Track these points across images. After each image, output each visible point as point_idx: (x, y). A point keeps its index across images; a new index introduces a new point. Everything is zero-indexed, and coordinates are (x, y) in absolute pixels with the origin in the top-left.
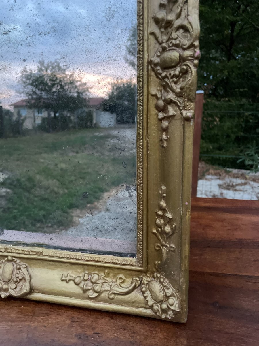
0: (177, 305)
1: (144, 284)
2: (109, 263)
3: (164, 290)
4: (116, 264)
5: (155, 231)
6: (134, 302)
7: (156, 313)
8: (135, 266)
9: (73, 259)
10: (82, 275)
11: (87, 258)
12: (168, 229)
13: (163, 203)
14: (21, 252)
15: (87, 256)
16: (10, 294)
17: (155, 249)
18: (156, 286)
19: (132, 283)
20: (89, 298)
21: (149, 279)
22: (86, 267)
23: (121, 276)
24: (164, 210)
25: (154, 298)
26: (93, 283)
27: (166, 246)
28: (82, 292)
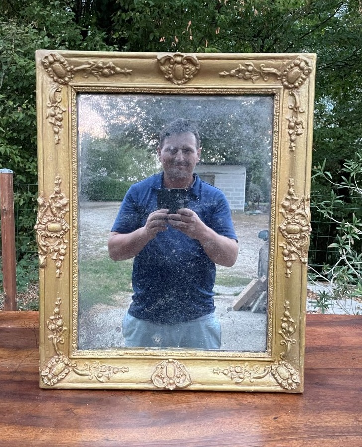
1: (274, 370)
2: (248, 357)
3: (289, 371)
4: (253, 358)
5: (281, 332)
6: (268, 383)
8: (266, 358)
9: (221, 357)
10: (228, 368)
12: (291, 330)
13: (287, 313)
15: (232, 354)
16: (177, 386)
17: (281, 345)
18: (283, 370)
19: (265, 370)
21: (276, 366)
22: (230, 362)
23: (256, 366)
24: (288, 317)
25: (283, 377)
26: (237, 373)
27: (290, 341)
28: (230, 379)
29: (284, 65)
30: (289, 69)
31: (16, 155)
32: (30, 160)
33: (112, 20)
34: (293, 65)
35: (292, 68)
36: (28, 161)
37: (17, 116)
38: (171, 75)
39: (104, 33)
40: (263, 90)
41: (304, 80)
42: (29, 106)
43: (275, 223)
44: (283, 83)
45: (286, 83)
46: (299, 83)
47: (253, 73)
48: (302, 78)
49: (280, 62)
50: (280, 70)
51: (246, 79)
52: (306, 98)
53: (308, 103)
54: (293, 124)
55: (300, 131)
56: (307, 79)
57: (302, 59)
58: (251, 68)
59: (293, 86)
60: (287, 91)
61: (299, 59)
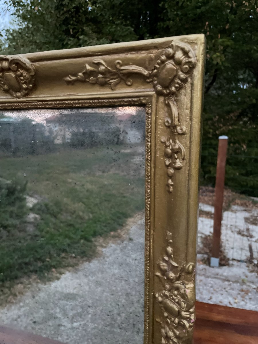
29: (151, 60)
30: (158, 64)
34: (164, 58)
35: (163, 62)
40: (126, 100)
41: (185, 81)
44: (154, 87)
45: (159, 87)
46: (176, 88)
47: (108, 75)
48: (180, 79)
49: (143, 55)
50: (146, 68)
51: (103, 85)
52: (188, 111)
53: (191, 119)
54: (169, 151)
55: (179, 163)
56: (189, 80)
57: (178, 47)
58: (102, 68)
59: (168, 91)
60: (161, 99)
61: (172, 47)
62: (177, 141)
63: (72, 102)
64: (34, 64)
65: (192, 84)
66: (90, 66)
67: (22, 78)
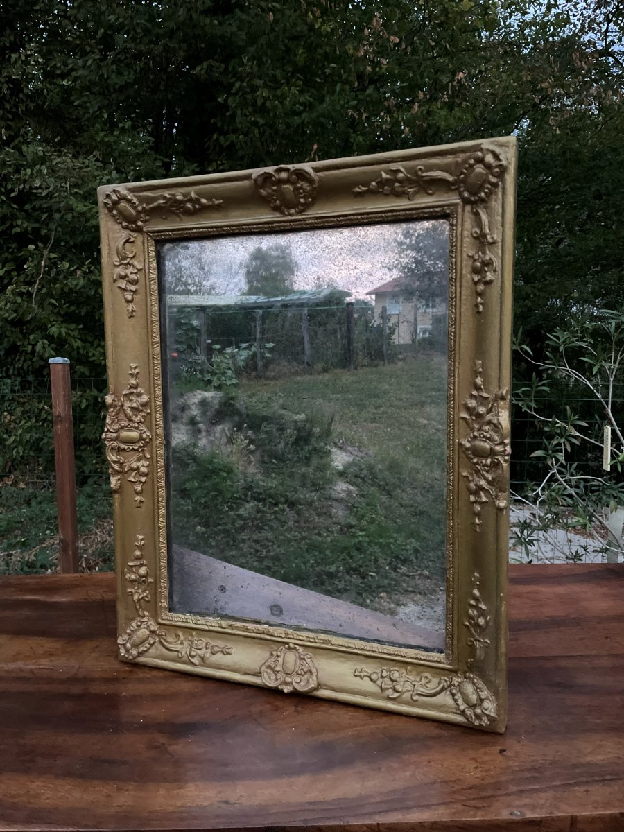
0: (492, 710)
1: (454, 685)
2: (412, 658)
3: (477, 693)
4: (421, 659)
5: (467, 623)
6: (442, 706)
7: (468, 719)
8: (443, 663)
9: (369, 651)
10: (379, 670)
11: (385, 651)
12: (481, 621)
13: (476, 592)
14: (305, 639)
15: (386, 649)
16: (295, 688)
17: (467, 644)
18: (469, 688)
19: (439, 683)
20: (389, 699)
21: (459, 680)
22: (384, 661)
23: (426, 674)
24: (477, 600)
25: (467, 701)
26: (393, 681)
27: (480, 641)
28: (380, 691)
29: (457, 163)
30: (466, 169)
31: (74, 337)
32: (95, 344)
33: (206, 146)
34: (472, 161)
35: (471, 166)
36: (92, 345)
37: (75, 283)
38: (278, 202)
39: (196, 165)
40: (426, 210)
41: (495, 185)
42: (92, 269)
43: (453, 437)
44: (461, 195)
45: (466, 194)
46: (486, 193)
47: (406, 184)
48: (490, 183)
49: (449, 159)
50: (452, 174)
51: (398, 195)
52: (499, 218)
53: (503, 226)
54: (479, 264)
55: (489, 276)
56: (500, 183)
57: (488, 150)
58: (401, 175)
59: (476, 198)
60: (468, 208)
61: (481, 150)
62: (488, 252)
63: (359, 217)
64: (318, 174)
65: (504, 189)
66: (387, 174)
67: (301, 191)
